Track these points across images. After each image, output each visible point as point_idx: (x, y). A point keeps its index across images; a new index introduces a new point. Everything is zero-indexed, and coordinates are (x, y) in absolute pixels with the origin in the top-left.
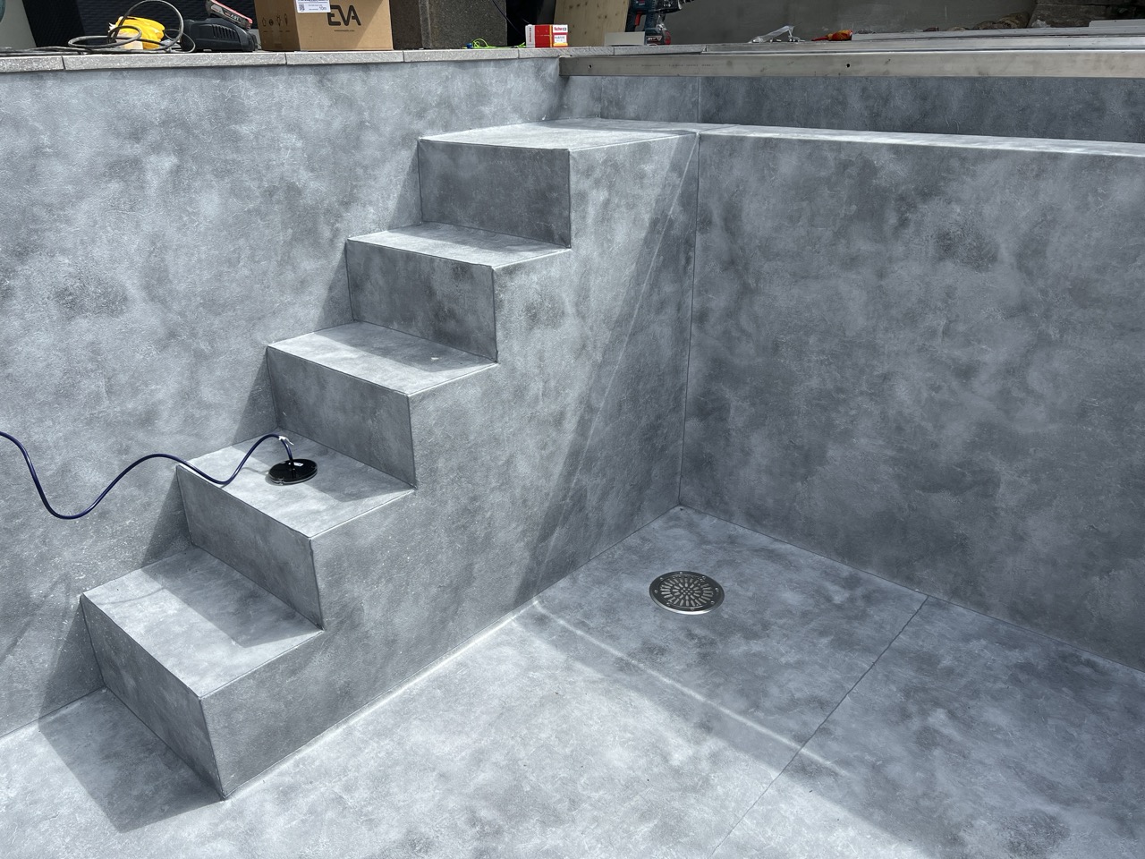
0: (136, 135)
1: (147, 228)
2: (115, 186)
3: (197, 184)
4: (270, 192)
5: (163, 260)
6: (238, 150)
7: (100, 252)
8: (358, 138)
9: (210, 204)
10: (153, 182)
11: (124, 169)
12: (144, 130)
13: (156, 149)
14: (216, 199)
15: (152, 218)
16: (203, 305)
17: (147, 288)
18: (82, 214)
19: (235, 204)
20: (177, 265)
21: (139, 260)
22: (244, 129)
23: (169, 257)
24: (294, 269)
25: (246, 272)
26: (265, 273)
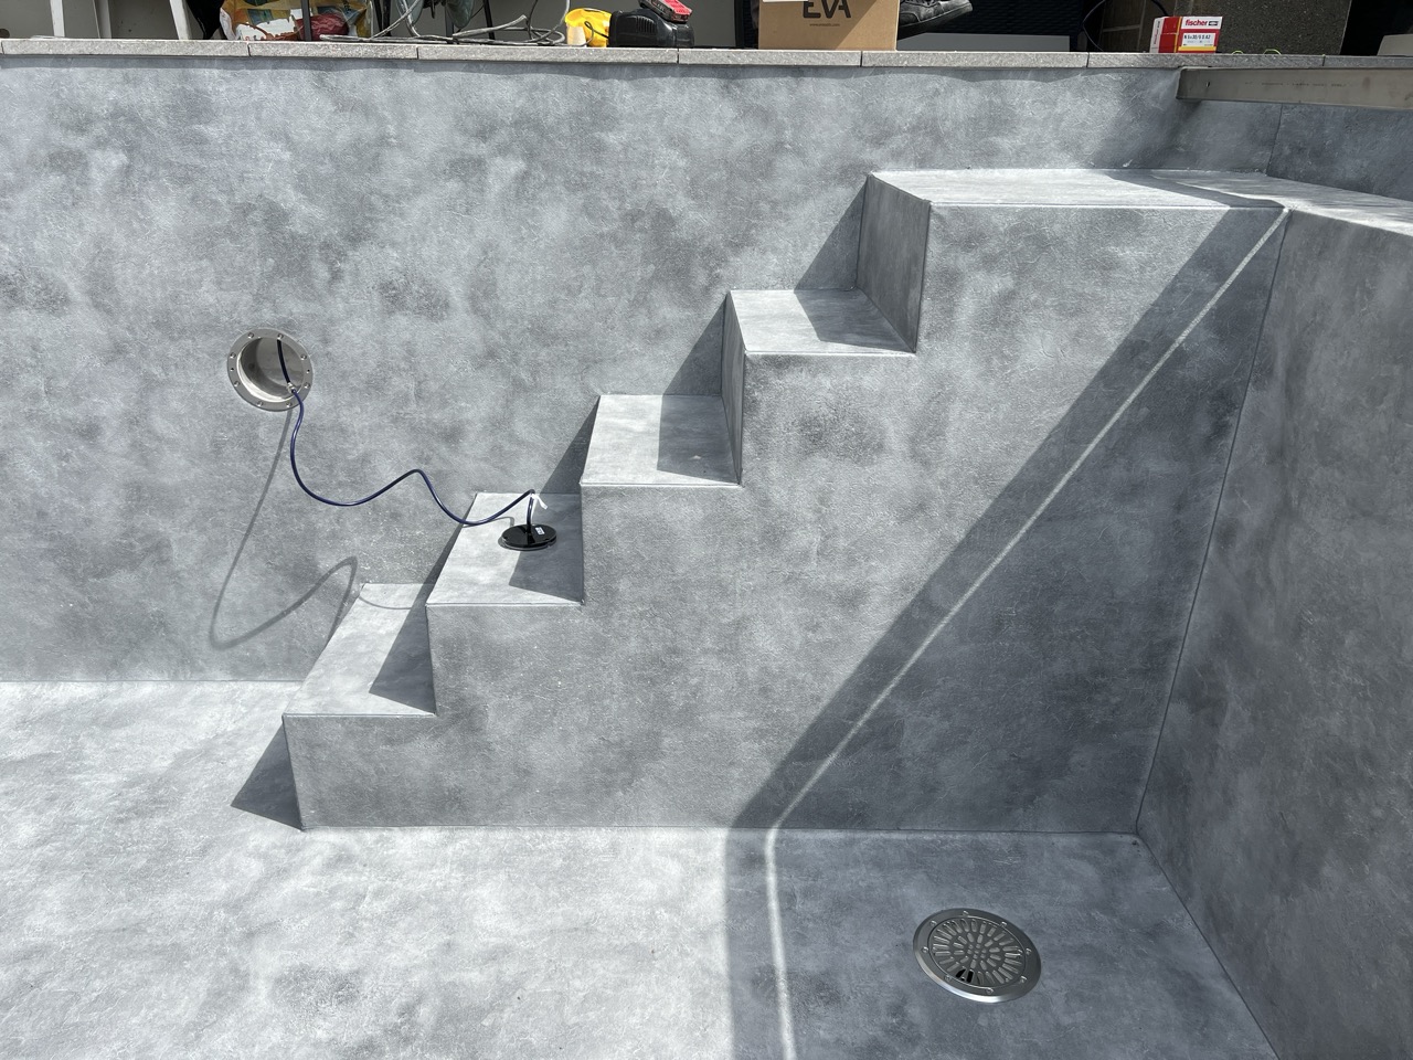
0: (483, 134)
1: (480, 234)
2: (453, 186)
3: (544, 195)
4: (632, 217)
5: (492, 273)
6: (599, 162)
7: (430, 252)
8: (770, 163)
9: (556, 219)
10: (495, 186)
11: (468, 169)
12: (493, 129)
13: (503, 150)
14: (564, 215)
15: (487, 225)
16: (531, 331)
17: (473, 299)
18: (417, 209)
19: (586, 225)
20: (508, 280)
21: (467, 267)
22: (611, 138)
23: (500, 270)
24: (650, 314)
25: (588, 306)
26: (610, 311)
